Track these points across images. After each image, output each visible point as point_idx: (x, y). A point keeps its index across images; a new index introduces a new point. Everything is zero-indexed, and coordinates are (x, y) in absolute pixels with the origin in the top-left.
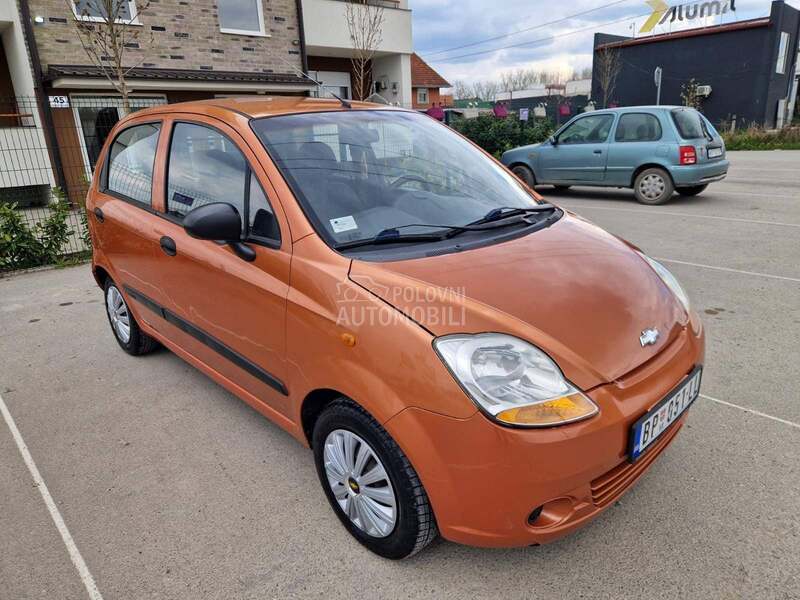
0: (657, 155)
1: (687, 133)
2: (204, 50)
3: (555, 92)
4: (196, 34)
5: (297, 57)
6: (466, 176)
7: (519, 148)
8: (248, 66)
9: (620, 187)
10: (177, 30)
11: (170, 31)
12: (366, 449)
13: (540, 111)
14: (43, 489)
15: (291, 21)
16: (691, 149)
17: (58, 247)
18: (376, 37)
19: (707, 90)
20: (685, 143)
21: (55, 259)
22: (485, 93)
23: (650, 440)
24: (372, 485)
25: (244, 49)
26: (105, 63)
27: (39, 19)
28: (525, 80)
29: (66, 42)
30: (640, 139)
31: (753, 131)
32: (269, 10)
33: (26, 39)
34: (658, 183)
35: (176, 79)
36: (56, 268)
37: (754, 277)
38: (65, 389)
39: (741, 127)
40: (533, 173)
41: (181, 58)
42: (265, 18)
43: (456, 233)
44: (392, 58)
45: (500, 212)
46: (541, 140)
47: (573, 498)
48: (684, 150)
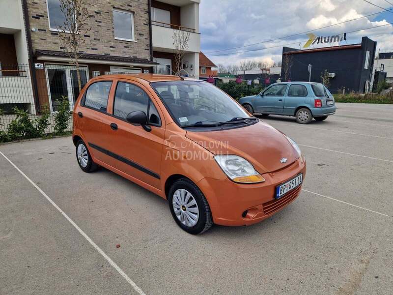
0: (305, 103)
1: (318, 94)
2: (106, 47)
3: (264, 72)
4: (104, 39)
5: (149, 51)
6: (224, 106)
7: (247, 97)
8: (126, 54)
9: (290, 116)
10: (95, 37)
11: (92, 37)
12: (189, 194)
13: (257, 81)
14: (64, 214)
15: (147, 36)
16: (319, 101)
17: (43, 130)
18: (186, 46)
19: (333, 75)
20: (317, 98)
21: (41, 135)
22: (232, 71)
23: (283, 194)
24: (190, 207)
25: (125, 47)
26: (62, 50)
27: (34, 29)
28: (251, 65)
29: (45, 40)
30: (299, 95)
31: (352, 95)
32: (137, 30)
33: (27, 38)
34: (306, 115)
35: (94, 59)
36: (42, 139)
37: (339, 153)
38: (62, 183)
39: (347, 92)
40: (252, 108)
41: (96, 49)
42: (135, 34)
43: (221, 124)
44: (191, 54)
45: (236, 118)
46: (257, 94)
47: (257, 209)
48: (316, 101)
